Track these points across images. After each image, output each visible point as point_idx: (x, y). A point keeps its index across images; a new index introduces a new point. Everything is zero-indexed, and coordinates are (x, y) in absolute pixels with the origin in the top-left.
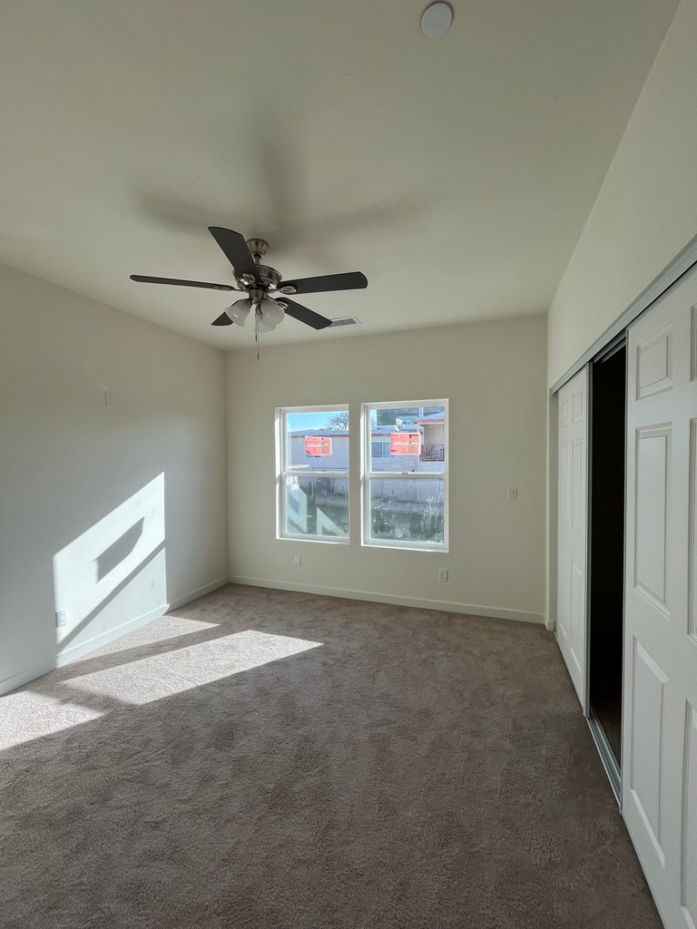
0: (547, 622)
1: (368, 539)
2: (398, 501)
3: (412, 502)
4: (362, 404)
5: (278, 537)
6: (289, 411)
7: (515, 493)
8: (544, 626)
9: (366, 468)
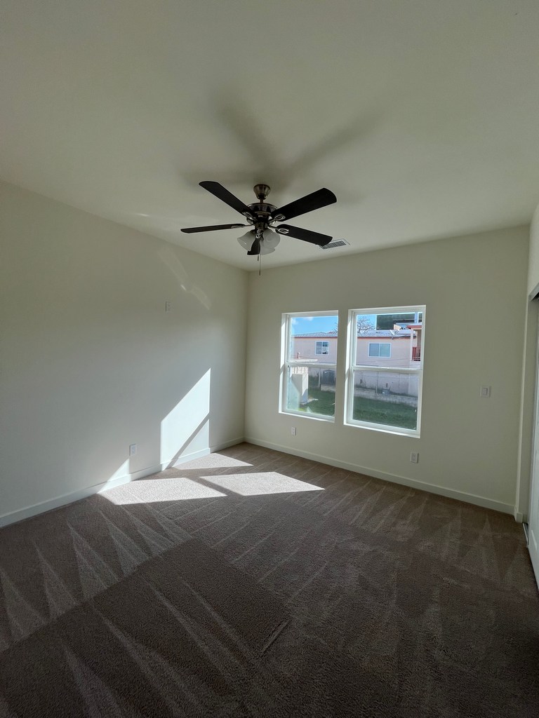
0: (517, 513)
1: (349, 420)
2: (391, 393)
3: (404, 395)
4: (350, 311)
5: (280, 412)
6: (293, 316)
7: (488, 391)
8: (513, 517)
9: (350, 363)
